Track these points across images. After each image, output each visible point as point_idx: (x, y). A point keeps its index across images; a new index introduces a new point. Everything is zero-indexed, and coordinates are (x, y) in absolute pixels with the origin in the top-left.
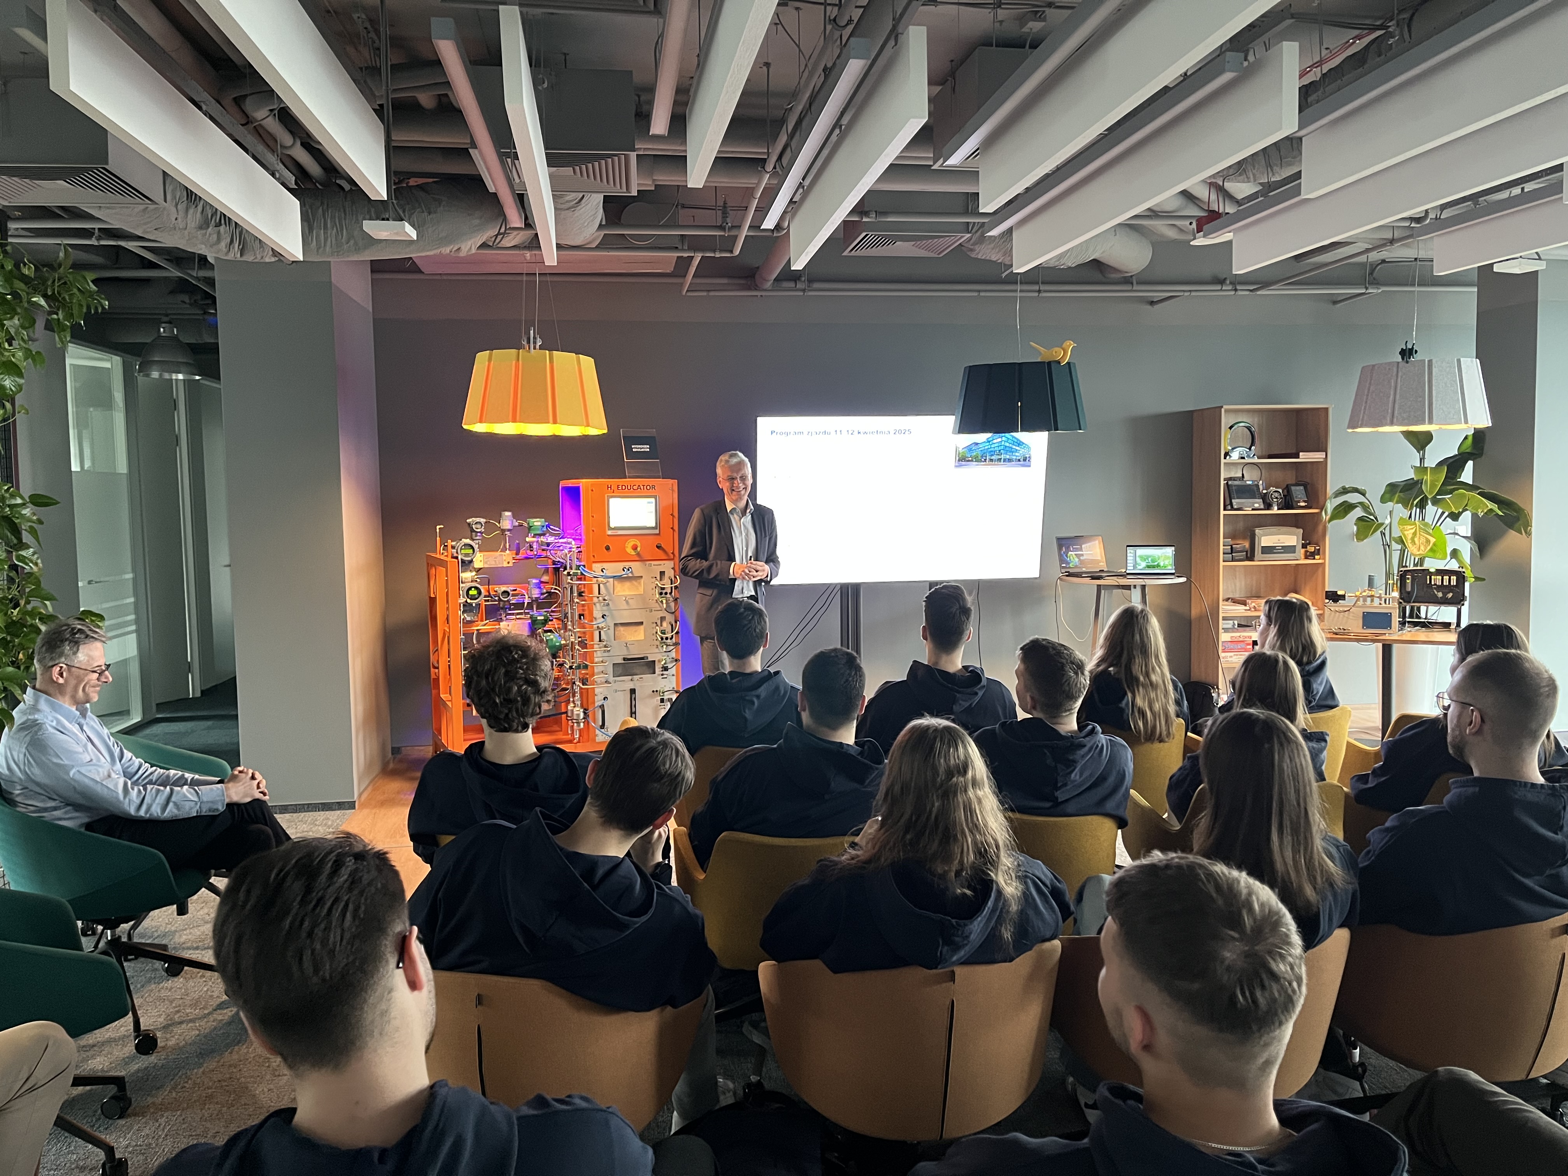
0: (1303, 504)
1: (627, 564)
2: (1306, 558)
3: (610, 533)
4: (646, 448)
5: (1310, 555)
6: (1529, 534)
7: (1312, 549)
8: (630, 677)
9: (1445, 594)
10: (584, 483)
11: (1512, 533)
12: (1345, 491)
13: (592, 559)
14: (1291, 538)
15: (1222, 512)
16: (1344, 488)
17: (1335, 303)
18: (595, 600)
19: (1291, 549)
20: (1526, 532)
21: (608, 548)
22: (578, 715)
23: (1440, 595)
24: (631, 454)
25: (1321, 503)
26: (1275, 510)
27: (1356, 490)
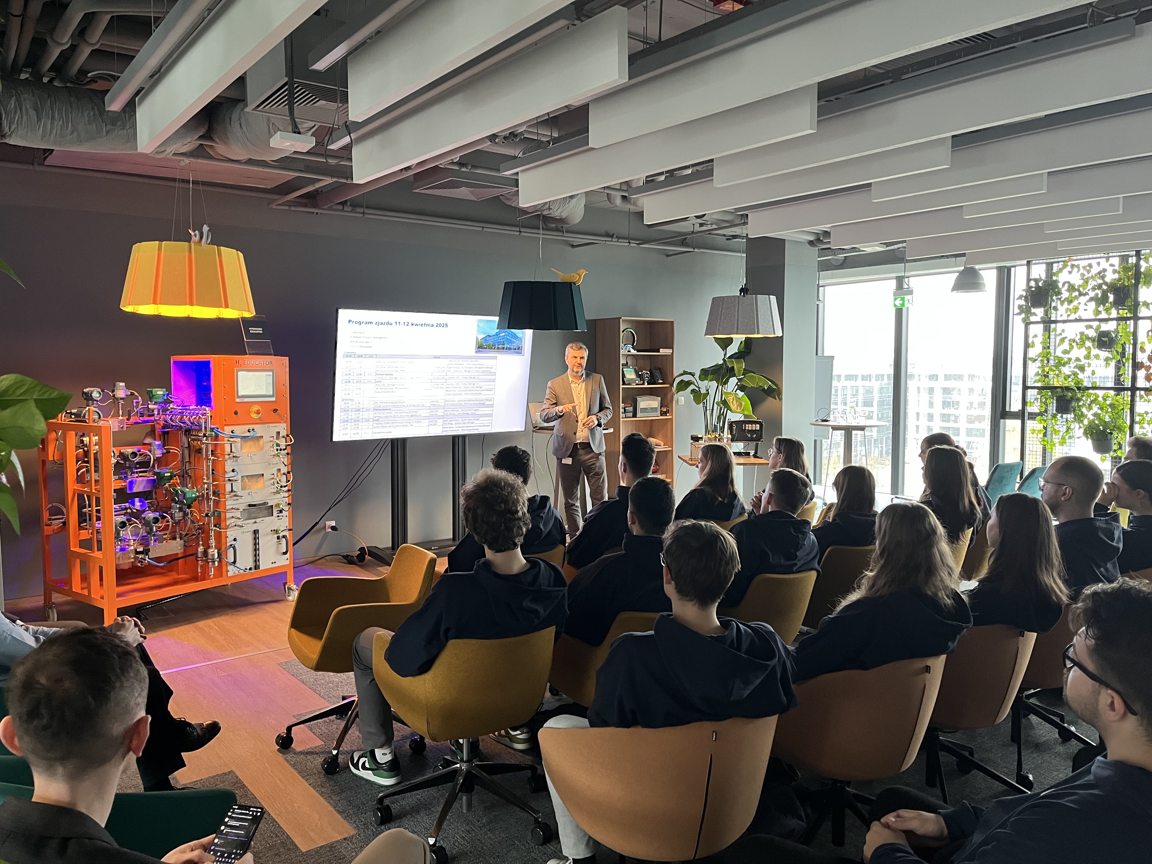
0: (661, 381)
1: (251, 427)
2: (661, 415)
3: (238, 400)
4: (259, 330)
5: (663, 414)
6: (781, 399)
7: (665, 410)
8: (254, 520)
9: (752, 435)
10: (214, 359)
11: (770, 399)
12: (685, 373)
13: (224, 422)
14: (654, 403)
15: (621, 386)
16: (684, 371)
17: (668, 256)
18: (227, 457)
19: (654, 410)
20: (779, 398)
21: (236, 413)
22: (213, 555)
23: (749, 436)
24: (249, 335)
25: (670, 380)
26: (646, 385)
27: (690, 374)
